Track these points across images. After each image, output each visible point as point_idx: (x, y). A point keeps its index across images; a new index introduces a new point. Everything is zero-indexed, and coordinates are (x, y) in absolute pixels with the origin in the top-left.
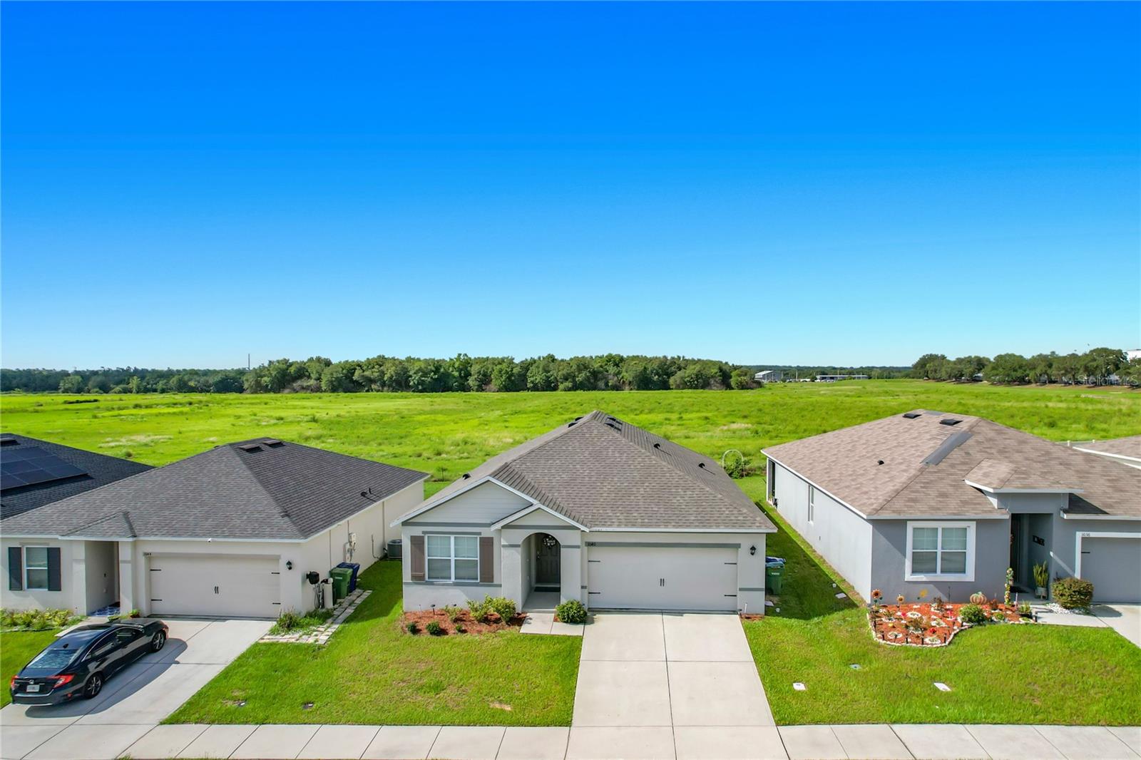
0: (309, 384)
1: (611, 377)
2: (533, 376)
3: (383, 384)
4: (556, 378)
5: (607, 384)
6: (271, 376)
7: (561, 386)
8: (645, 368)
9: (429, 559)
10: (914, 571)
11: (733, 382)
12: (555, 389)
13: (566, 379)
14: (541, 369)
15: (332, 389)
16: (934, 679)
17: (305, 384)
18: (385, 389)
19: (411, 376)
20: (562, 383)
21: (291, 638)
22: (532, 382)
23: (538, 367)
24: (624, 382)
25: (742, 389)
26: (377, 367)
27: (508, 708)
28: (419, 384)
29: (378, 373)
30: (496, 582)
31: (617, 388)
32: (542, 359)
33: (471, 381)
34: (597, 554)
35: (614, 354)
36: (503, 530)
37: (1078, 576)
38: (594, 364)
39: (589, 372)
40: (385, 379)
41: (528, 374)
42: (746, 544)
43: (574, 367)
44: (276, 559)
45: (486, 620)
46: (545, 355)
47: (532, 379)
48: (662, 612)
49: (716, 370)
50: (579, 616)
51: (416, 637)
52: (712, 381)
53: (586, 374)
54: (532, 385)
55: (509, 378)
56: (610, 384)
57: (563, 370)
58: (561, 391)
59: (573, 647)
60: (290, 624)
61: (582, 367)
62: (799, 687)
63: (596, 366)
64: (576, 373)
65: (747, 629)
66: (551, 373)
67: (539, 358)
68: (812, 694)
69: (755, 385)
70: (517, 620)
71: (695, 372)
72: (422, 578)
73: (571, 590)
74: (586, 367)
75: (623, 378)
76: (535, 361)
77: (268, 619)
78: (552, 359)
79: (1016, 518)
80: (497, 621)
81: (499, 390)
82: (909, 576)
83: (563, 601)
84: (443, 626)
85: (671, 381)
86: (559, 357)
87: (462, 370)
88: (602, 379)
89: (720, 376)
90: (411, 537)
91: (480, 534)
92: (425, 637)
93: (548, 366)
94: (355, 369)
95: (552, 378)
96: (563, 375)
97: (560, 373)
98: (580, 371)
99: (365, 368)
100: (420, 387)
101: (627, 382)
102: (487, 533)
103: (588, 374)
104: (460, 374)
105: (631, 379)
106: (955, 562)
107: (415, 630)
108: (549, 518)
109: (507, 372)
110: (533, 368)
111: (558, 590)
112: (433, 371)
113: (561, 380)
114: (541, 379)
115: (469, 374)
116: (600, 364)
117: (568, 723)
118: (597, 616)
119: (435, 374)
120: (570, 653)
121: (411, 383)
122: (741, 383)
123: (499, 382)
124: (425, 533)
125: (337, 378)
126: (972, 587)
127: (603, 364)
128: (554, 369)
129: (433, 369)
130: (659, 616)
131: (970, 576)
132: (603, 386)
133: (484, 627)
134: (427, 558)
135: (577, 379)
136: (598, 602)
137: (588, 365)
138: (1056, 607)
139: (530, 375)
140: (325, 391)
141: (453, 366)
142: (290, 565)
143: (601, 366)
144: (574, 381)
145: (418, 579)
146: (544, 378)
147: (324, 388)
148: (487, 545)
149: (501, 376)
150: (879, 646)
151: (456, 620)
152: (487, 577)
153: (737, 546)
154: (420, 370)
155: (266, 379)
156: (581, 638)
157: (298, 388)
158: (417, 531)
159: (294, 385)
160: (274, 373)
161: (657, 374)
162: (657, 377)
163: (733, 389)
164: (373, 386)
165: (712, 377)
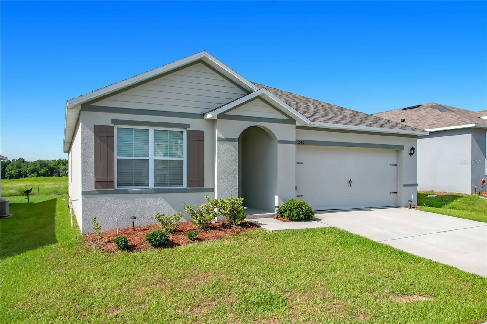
1: (62, 171)
2: (9, 171)
9: (118, 159)
22: (9, 174)
23: (13, 165)
30: (206, 186)
32: (15, 161)
35: (62, 159)
36: (218, 120)
38: (50, 164)
39: (48, 168)
41: (6, 169)
42: (407, 146)
43: (38, 165)
46: (18, 158)
47: (9, 172)
53: (46, 169)
54: (9, 176)
57: (30, 167)
61: (43, 165)
63: (52, 165)
64: (40, 169)
66: (22, 169)
67: (13, 160)
72: (110, 184)
74: (46, 166)
76: (10, 162)
78: (23, 161)
86: (26, 160)
88: (56, 172)
90: (95, 126)
91: (186, 126)
93: (20, 165)
95: (23, 172)
96: (31, 170)
97: (28, 169)
102: (196, 125)
103: (47, 169)
108: (265, 110)
110: (9, 166)
113: (29, 173)
114: (15, 172)
116: (54, 164)
124: (115, 121)
127: (56, 164)
128: (24, 166)
133: (219, 233)
134: (116, 158)
137: (47, 164)
139: (7, 170)
143: (55, 165)
145: (105, 185)
146: (18, 172)
148: (196, 141)
152: (197, 180)
153: (401, 148)
158: (105, 119)
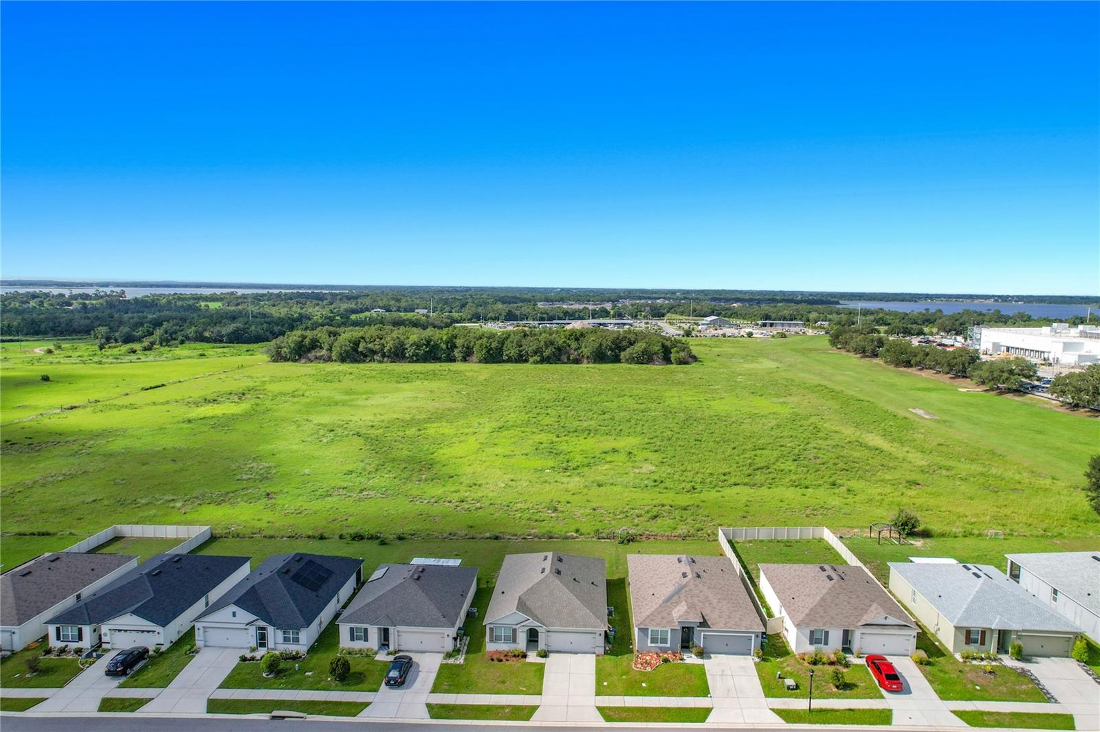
0: (321, 354)
1: (572, 351)
2: (508, 350)
3: (384, 356)
4: (527, 352)
5: (568, 359)
6: (290, 348)
7: (531, 360)
8: (601, 344)
10: (652, 643)
11: (673, 356)
12: (526, 361)
13: (535, 353)
14: (514, 344)
15: (341, 359)
16: (642, 682)
17: (318, 354)
18: (386, 359)
19: (407, 349)
20: (532, 356)
21: (451, 661)
22: (507, 355)
23: (512, 342)
24: (583, 356)
25: (680, 364)
26: (378, 340)
27: (524, 689)
28: (413, 355)
29: (379, 346)
30: (517, 642)
31: (577, 361)
33: (457, 353)
34: (550, 634)
36: (520, 627)
37: (702, 646)
39: (555, 348)
40: (385, 351)
41: (504, 348)
42: (598, 633)
43: (543, 343)
44: (443, 634)
45: (515, 656)
47: (507, 352)
48: (571, 653)
49: (658, 348)
50: (544, 655)
51: (493, 663)
52: (655, 357)
53: (552, 349)
54: (507, 358)
55: (488, 352)
56: (571, 358)
57: (533, 346)
58: (531, 364)
59: (542, 666)
60: (449, 655)
61: (549, 343)
62: (605, 684)
63: (560, 341)
64: (544, 349)
65: (597, 661)
66: (523, 347)
68: (608, 686)
69: (690, 360)
70: (525, 656)
71: (641, 349)
72: (493, 640)
73: (542, 645)
74: (552, 343)
75: (582, 352)
76: (510, 336)
77: (440, 652)
79: (683, 628)
80: (518, 656)
81: (480, 362)
82: (649, 645)
83: (539, 649)
84: (501, 658)
85: (623, 355)
87: (448, 342)
88: (565, 354)
89: (663, 352)
90: (489, 628)
91: (512, 627)
92: (496, 662)
93: (521, 342)
94: (360, 341)
95: (524, 352)
96: (533, 350)
97: (530, 349)
98: (547, 346)
99: (368, 340)
100: (415, 358)
101: (586, 356)
102: (514, 627)
103: (554, 350)
104: (447, 346)
105: (589, 354)
106: (664, 641)
107: (492, 660)
108: (533, 623)
109: (486, 347)
110: (508, 343)
111: (537, 641)
112: (425, 345)
113: (531, 354)
114: (514, 352)
115: (454, 346)
116: (563, 340)
117: (541, 694)
118: (551, 654)
119: (426, 348)
120: (541, 669)
121: (407, 355)
122: (679, 359)
123: (479, 355)
124: (494, 626)
125: (345, 351)
126: (669, 649)
127: (566, 340)
128: (526, 345)
129: (425, 343)
130: (569, 655)
131: (668, 645)
132: (566, 360)
133: (514, 659)
134: (494, 634)
135: (544, 354)
136: (550, 649)
137: (554, 342)
138: (693, 656)
140: (335, 361)
141: (442, 339)
142: (448, 636)
143: (565, 342)
144: (541, 355)
145: (491, 641)
146: (517, 351)
147: (334, 358)
148: (515, 631)
149: (482, 350)
150: (633, 669)
151: (506, 656)
152: (514, 641)
153: (595, 633)
154: (414, 344)
155: (285, 349)
156: (544, 664)
157: (313, 358)
158: (492, 626)
159: (309, 355)
160: (292, 345)
161: (611, 349)
162: (610, 352)
163: (672, 363)
164: (375, 357)
165: (655, 353)
